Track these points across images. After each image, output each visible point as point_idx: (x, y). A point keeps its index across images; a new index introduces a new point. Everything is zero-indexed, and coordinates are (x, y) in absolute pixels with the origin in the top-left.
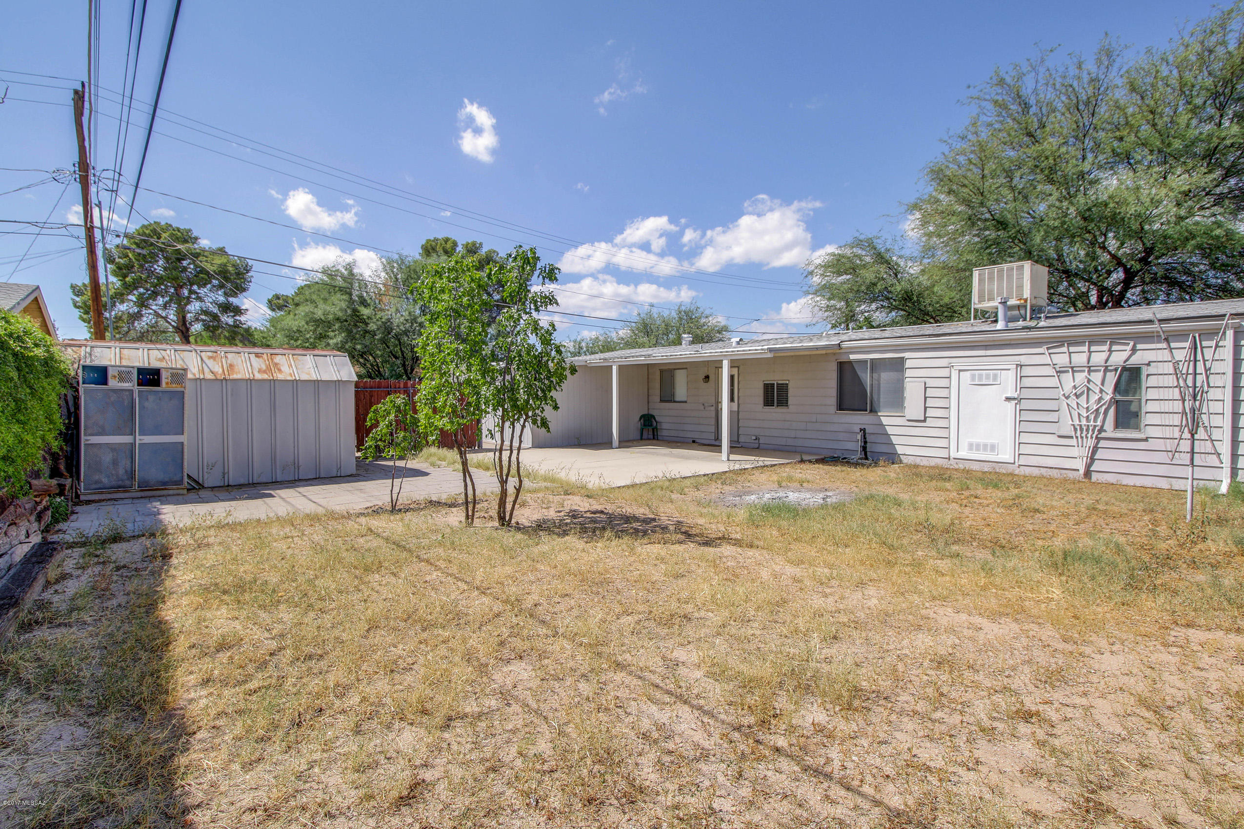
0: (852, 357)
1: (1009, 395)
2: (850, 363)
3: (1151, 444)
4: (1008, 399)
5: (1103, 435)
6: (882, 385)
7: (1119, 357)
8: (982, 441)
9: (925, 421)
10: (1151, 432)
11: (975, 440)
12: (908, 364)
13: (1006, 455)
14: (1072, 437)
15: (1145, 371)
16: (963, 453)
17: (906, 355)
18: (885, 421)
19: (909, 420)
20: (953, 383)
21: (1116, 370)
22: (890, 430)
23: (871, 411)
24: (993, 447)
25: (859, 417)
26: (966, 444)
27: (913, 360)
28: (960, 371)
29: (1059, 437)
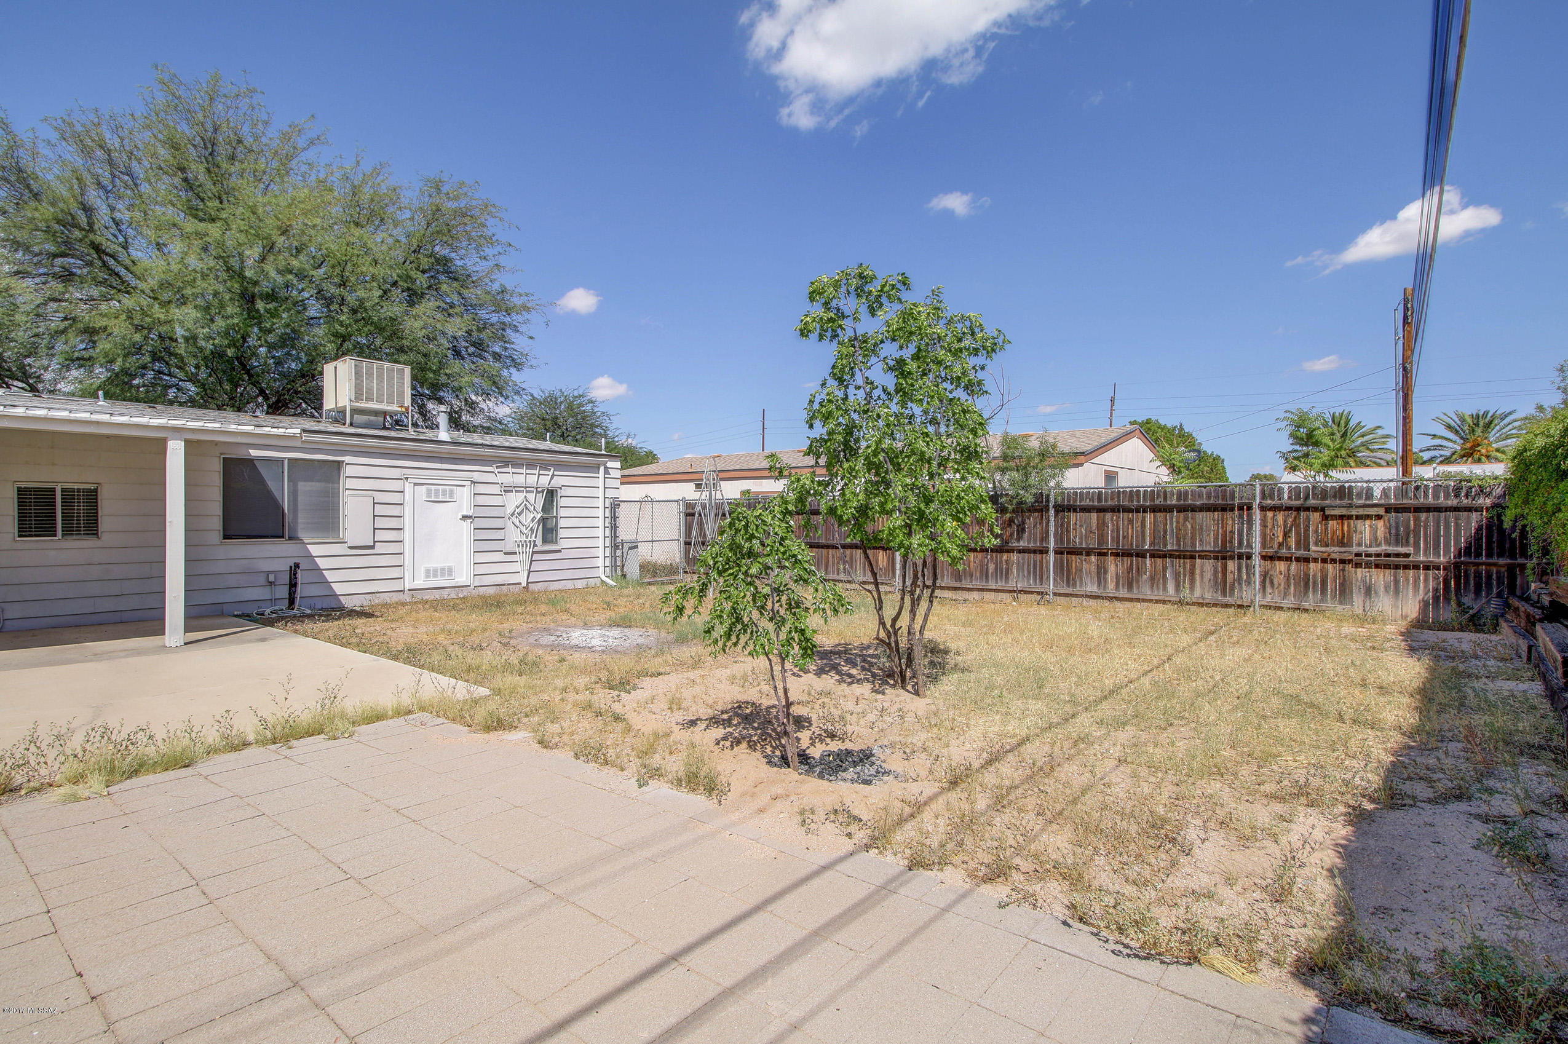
0: (254, 453)
1: (465, 513)
2: (251, 462)
3: (565, 554)
4: (465, 517)
5: (536, 549)
6: (300, 499)
7: (544, 481)
8: (439, 565)
9: (373, 547)
10: (563, 544)
11: (431, 565)
12: (350, 471)
13: (462, 578)
14: (516, 553)
15: (560, 493)
16: (420, 583)
17: (347, 459)
18: (314, 550)
19: (350, 548)
20: (407, 497)
21: (543, 492)
22: (322, 563)
23: (290, 538)
24: (450, 571)
25: (269, 547)
26: (423, 571)
27: (354, 467)
28: (415, 484)
29: (505, 554)
